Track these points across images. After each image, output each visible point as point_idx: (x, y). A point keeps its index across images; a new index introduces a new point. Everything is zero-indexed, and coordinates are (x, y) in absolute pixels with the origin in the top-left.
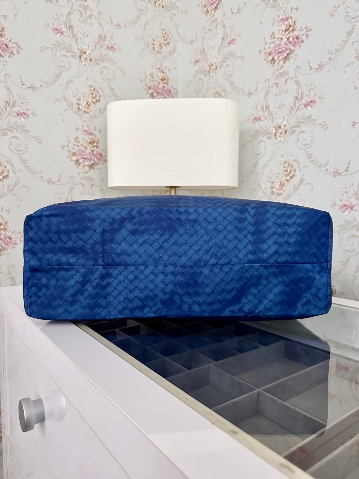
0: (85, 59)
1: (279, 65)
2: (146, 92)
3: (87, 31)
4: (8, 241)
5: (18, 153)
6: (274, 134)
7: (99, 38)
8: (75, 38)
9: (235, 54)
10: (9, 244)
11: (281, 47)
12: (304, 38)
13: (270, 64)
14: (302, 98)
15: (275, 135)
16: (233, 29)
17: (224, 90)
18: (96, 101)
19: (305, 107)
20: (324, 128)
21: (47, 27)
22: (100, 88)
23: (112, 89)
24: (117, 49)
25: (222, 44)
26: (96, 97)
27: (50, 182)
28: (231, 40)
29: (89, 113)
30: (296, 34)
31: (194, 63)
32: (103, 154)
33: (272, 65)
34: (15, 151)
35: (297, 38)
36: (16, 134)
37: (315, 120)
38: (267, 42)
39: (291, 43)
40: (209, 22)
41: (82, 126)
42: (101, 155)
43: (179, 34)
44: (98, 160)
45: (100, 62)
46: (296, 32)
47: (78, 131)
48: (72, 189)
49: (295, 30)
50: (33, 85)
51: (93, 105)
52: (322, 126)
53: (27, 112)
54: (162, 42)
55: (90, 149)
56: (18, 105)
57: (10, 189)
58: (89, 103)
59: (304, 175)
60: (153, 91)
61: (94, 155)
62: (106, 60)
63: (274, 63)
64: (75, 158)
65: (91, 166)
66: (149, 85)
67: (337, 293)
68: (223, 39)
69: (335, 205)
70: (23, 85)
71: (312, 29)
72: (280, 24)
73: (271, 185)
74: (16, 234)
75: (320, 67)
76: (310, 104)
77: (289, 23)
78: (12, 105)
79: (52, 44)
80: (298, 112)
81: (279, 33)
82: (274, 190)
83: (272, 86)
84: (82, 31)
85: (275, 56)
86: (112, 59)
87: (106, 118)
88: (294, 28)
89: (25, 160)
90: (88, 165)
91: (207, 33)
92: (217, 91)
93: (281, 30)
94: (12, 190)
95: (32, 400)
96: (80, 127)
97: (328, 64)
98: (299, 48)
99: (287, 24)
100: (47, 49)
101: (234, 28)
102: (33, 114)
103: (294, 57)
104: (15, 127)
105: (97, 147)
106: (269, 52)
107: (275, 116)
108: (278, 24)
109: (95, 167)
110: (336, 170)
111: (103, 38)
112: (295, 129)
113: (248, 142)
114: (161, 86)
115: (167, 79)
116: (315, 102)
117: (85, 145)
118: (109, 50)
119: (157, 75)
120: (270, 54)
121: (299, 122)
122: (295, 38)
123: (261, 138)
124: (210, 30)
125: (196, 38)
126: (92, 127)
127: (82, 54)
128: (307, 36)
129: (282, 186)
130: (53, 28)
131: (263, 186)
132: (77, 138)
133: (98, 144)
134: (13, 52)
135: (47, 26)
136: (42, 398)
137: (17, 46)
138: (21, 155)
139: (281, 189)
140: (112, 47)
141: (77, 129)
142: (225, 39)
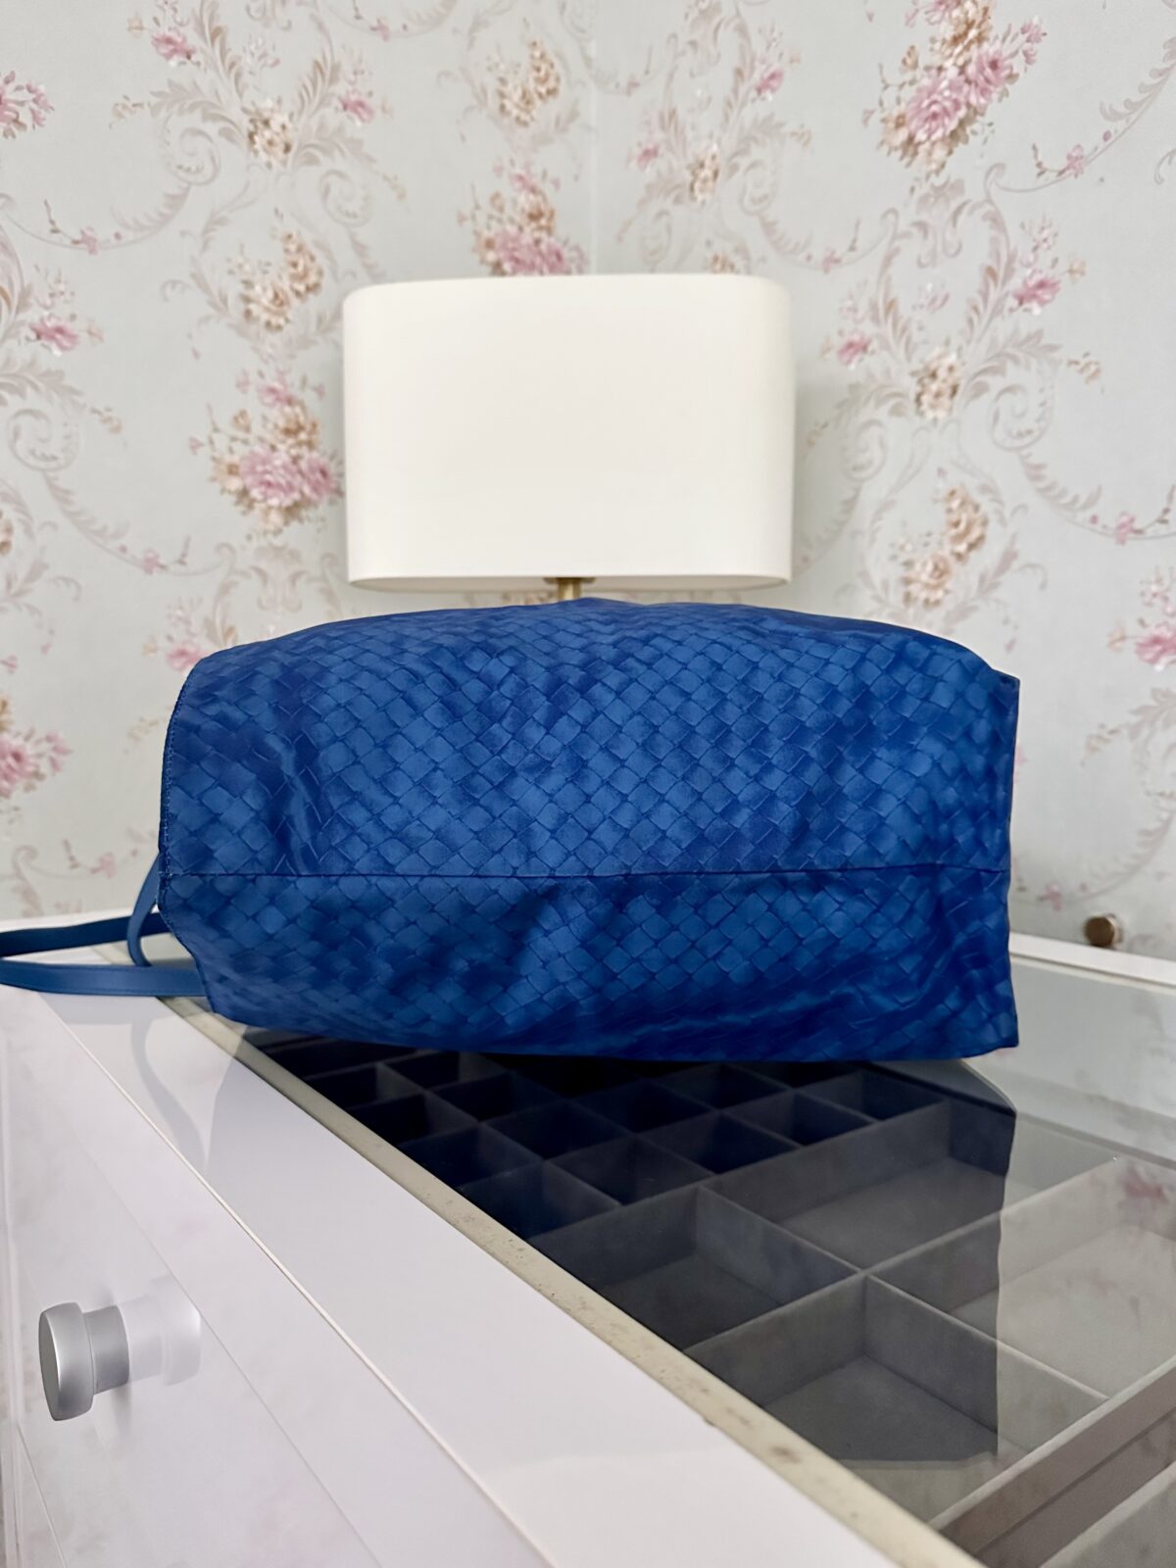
0: (267, 146)
1: (929, 162)
2: (477, 257)
3: (274, 48)
4: (9, 767)
5: (42, 464)
6: (912, 397)
7: (315, 73)
8: (234, 71)
9: (780, 125)
10: (16, 776)
11: (939, 98)
12: (1018, 65)
13: (902, 158)
14: (1010, 272)
15: (918, 400)
16: (774, 40)
17: (742, 250)
18: (308, 289)
19: (1021, 303)
20: (1086, 374)
21: (137, 31)
22: (318, 245)
23: (360, 249)
24: (378, 112)
25: (735, 91)
26: (304, 276)
27: (151, 564)
28: (766, 75)
29: (285, 329)
30: (991, 51)
31: (640, 160)
32: (332, 469)
33: (906, 160)
34: (31, 461)
35: (994, 65)
36: (32, 400)
37: (1053, 348)
38: (889, 81)
39: (973, 86)
40: (691, 18)
41: (261, 375)
42: (324, 473)
43: (588, 61)
44: (315, 489)
45: (317, 153)
46: (991, 45)
47: (244, 392)
48: (225, 589)
49: (988, 39)
50: (89, 233)
51: (295, 302)
52: (1078, 367)
53: (70, 326)
54: (531, 85)
55: (288, 452)
56: (38, 301)
57: (13, 590)
58: (281, 295)
59: (1014, 538)
60: (502, 255)
61: (300, 472)
62: (341, 150)
63: (916, 153)
64: (235, 484)
65: (291, 512)
66: (486, 234)
67: (1127, 938)
68: (739, 73)
69: (1123, 638)
70: (55, 231)
71: (1045, 34)
72: (936, 17)
73: (901, 572)
74: (38, 742)
75: (1075, 164)
76: (1039, 292)
77: (967, 13)
78: (19, 302)
79: (154, 94)
80: (997, 321)
81: (932, 50)
82: (914, 588)
83: (906, 235)
84: (257, 48)
85: (919, 128)
86: (360, 143)
87: (339, 347)
88: (984, 31)
89: (67, 492)
90: (279, 508)
91: (683, 53)
92: (720, 255)
93: (939, 38)
94: (20, 593)
95: (84, 1311)
96: (253, 377)
97: (1101, 152)
98: (1000, 100)
99: (958, 18)
100: (138, 109)
101: (775, 34)
102: (90, 333)
103: (983, 130)
104: (31, 378)
105: (310, 445)
106: (899, 117)
107: (917, 337)
108: (928, 20)
109: (304, 513)
110: (1125, 519)
111: (328, 73)
112: (988, 379)
113: (825, 426)
114: (527, 238)
115: (547, 214)
116: (1054, 285)
117: (269, 438)
118: (349, 112)
119: (515, 202)
120: (900, 122)
121: (998, 355)
122: (986, 65)
123: (867, 413)
124: (693, 44)
125: (647, 72)
126: (294, 379)
127: (256, 127)
128: (1029, 58)
129: (941, 576)
130: (155, 35)
131: (877, 578)
132: (243, 414)
133: (314, 437)
134: (21, 119)
135: (136, 28)
136: (118, 1302)
137: (33, 96)
138: (51, 474)
139: (936, 587)
140: (361, 104)
141: (243, 385)
142: (746, 73)
